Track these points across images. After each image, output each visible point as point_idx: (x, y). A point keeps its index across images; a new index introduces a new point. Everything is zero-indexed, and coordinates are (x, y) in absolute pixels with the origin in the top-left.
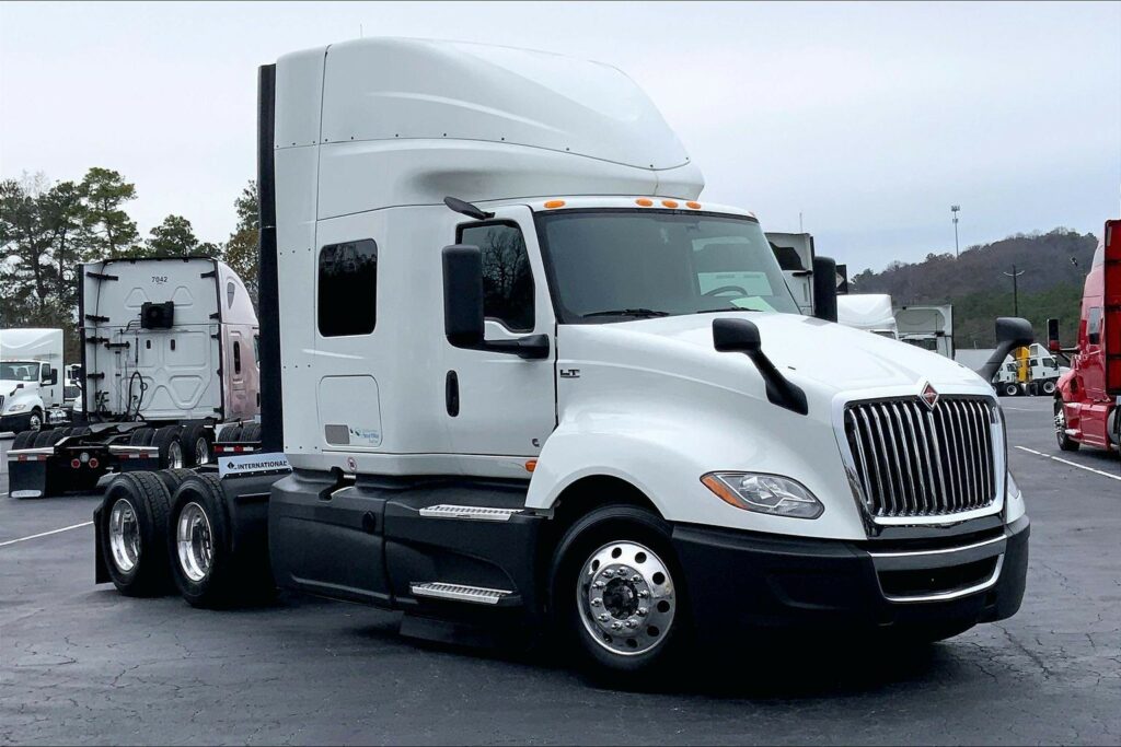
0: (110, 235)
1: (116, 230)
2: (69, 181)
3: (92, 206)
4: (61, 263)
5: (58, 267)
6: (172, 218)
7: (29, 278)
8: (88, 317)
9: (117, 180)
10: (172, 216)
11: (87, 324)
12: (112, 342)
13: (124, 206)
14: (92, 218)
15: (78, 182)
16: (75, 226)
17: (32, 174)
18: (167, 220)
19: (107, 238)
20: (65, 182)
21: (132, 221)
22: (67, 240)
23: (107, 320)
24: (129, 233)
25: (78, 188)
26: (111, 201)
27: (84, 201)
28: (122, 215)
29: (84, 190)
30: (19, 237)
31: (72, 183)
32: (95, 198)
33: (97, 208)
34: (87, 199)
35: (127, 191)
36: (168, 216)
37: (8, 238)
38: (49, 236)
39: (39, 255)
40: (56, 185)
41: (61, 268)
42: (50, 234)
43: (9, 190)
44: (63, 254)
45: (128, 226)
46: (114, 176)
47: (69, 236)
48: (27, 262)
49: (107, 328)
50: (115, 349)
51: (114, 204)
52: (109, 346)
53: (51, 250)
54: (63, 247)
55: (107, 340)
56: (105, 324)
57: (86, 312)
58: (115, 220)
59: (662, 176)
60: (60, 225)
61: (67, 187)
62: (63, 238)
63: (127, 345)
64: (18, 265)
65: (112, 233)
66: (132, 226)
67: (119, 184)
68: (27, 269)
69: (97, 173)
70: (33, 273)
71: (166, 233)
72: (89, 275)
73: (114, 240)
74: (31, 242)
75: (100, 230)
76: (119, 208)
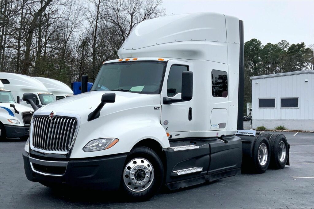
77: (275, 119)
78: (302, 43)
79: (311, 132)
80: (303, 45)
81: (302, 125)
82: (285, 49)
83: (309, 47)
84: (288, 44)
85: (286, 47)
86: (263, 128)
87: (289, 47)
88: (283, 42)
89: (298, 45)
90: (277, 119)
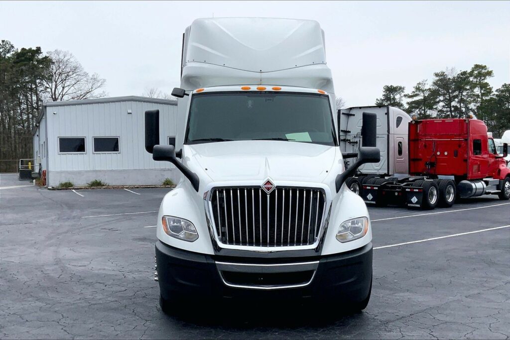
0: (481, 92)
1: (484, 90)
2: (465, 71)
3: (475, 80)
4: (460, 105)
5: (459, 107)
6: (505, 85)
7: (447, 112)
8: (342, 131)
9: (485, 69)
10: (505, 84)
11: (341, 134)
12: (351, 141)
13: (488, 80)
14: (474, 86)
15: (469, 70)
16: (466, 90)
17: (450, 68)
18: (503, 86)
19: (480, 94)
20: (464, 71)
21: (491, 86)
22: (464, 96)
23: (350, 132)
24: (489, 91)
25: (469, 73)
26: (483, 78)
27: (471, 79)
28: (487, 84)
29: (471, 74)
30: (444, 95)
31: (466, 71)
32: (476, 77)
33: (477, 82)
34: (472, 78)
35: (489, 73)
36: (503, 84)
37: (440, 95)
38: (457, 94)
39: (452, 102)
40: (460, 72)
41: (460, 107)
42: (456, 93)
43: (441, 76)
44: (462, 101)
45: (488, 89)
46: (484, 67)
47: (464, 93)
48: (446, 105)
49: (350, 135)
50: (352, 144)
51: (484, 79)
52: (350, 143)
53: (456, 100)
54: (461, 98)
55: (350, 140)
56: (349, 134)
57: (341, 129)
58: (484, 86)
59: (264, 75)
60: (460, 89)
61: (464, 73)
62: (462, 94)
63: (357, 142)
64: (443, 106)
65: (482, 91)
66: (490, 89)
67: (486, 71)
68: (447, 108)
69: (477, 66)
70: (449, 109)
71: (502, 91)
72: (343, 114)
73: (483, 95)
74: (449, 96)
75: (477, 91)
76: (485, 81)
77: (86, 170)
78: (37, 48)
79: (142, 188)
80: (38, 50)
81: (125, 178)
82: (8, 55)
83: (47, 55)
84: (13, 47)
85: (9, 52)
86: (69, 185)
87: (14, 53)
88: (4, 44)
89: (30, 50)
90: (89, 169)
